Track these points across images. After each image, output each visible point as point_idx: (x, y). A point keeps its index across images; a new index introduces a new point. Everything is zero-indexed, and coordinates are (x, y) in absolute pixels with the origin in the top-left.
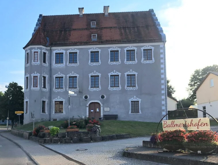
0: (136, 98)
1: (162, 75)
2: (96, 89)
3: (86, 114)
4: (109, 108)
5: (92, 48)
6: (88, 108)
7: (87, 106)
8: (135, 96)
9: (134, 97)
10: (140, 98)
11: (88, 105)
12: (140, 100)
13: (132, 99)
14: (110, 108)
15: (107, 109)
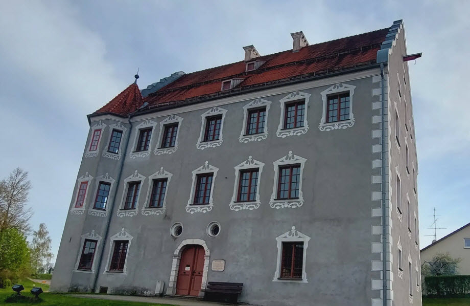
0: (296, 234)
1: (374, 161)
2: (201, 207)
3: (169, 279)
4: (223, 262)
5: (209, 108)
6: (175, 262)
7: (175, 256)
8: (294, 228)
9: (290, 230)
10: (306, 233)
11: (177, 252)
12: (306, 239)
13: (286, 237)
14: (225, 261)
15: (218, 265)
